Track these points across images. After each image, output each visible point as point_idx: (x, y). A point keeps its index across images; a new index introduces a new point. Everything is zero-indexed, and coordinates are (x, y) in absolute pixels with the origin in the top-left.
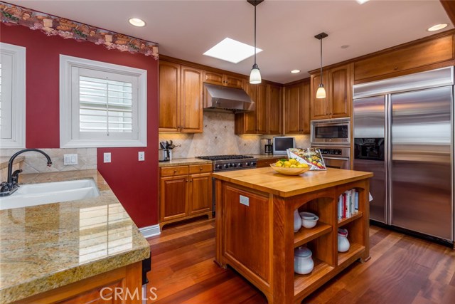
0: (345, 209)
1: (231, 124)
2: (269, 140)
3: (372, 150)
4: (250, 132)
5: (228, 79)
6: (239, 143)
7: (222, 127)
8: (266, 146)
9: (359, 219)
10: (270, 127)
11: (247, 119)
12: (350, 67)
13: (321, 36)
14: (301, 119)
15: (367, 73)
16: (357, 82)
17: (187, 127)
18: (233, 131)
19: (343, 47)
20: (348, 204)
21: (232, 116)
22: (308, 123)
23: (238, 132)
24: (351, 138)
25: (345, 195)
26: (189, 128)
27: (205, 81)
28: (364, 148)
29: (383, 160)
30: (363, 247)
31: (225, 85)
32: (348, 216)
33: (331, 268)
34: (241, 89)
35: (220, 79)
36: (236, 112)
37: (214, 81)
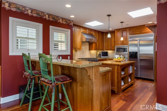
0: (130, 71)
1: (88, 47)
2: (100, 52)
3: (134, 55)
4: (95, 50)
5: (88, 31)
6: (90, 53)
7: (85, 48)
8: (99, 55)
9: (133, 73)
10: (100, 48)
11: (94, 45)
12: (128, 30)
13: (122, 22)
14: (111, 45)
15: (133, 32)
16: (130, 34)
17: (77, 48)
18: (88, 49)
19: (127, 25)
20: (130, 69)
21: (88, 44)
22: (113, 46)
23: (90, 49)
24: (128, 52)
25: (130, 67)
26: (78, 48)
27: (82, 32)
28: (132, 55)
29: (137, 58)
30: (133, 81)
31: (88, 33)
32: (130, 72)
33: (127, 85)
34: (92, 34)
35: (86, 31)
36: (90, 42)
37: (85, 32)
